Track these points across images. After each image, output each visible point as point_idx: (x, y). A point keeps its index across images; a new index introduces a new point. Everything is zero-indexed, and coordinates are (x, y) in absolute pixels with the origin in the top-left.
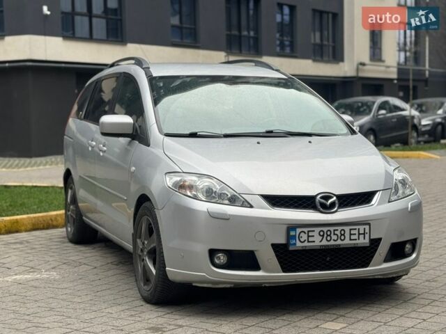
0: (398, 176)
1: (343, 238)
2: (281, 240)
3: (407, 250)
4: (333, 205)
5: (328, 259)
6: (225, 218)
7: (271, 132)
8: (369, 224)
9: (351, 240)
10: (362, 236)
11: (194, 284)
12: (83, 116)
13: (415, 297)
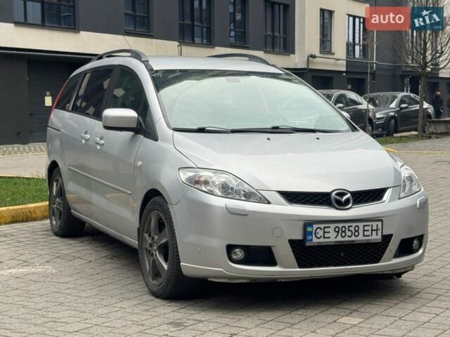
0: (406, 172)
1: (356, 234)
2: (298, 236)
3: (414, 245)
4: (347, 201)
5: (342, 255)
6: (243, 214)
7: (277, 128)
8: (382, 221)
9: (364, 236)
10: (374, 233)
11: (210, 279)
12: (70, 108)
13: (419, 292)
